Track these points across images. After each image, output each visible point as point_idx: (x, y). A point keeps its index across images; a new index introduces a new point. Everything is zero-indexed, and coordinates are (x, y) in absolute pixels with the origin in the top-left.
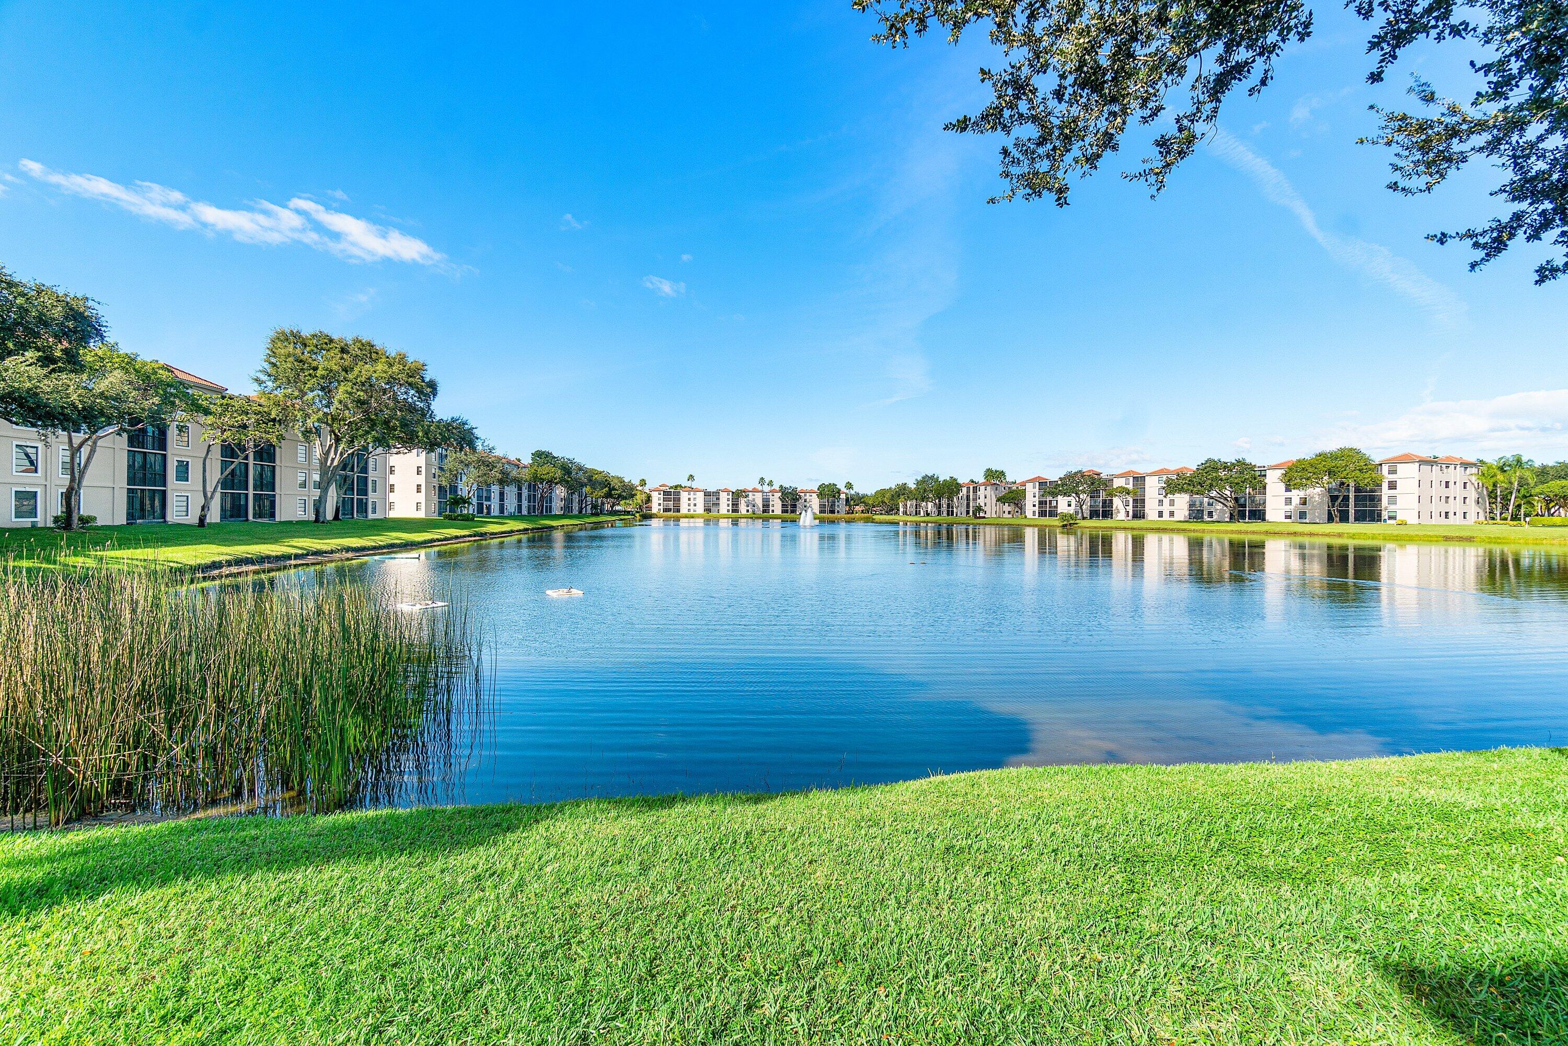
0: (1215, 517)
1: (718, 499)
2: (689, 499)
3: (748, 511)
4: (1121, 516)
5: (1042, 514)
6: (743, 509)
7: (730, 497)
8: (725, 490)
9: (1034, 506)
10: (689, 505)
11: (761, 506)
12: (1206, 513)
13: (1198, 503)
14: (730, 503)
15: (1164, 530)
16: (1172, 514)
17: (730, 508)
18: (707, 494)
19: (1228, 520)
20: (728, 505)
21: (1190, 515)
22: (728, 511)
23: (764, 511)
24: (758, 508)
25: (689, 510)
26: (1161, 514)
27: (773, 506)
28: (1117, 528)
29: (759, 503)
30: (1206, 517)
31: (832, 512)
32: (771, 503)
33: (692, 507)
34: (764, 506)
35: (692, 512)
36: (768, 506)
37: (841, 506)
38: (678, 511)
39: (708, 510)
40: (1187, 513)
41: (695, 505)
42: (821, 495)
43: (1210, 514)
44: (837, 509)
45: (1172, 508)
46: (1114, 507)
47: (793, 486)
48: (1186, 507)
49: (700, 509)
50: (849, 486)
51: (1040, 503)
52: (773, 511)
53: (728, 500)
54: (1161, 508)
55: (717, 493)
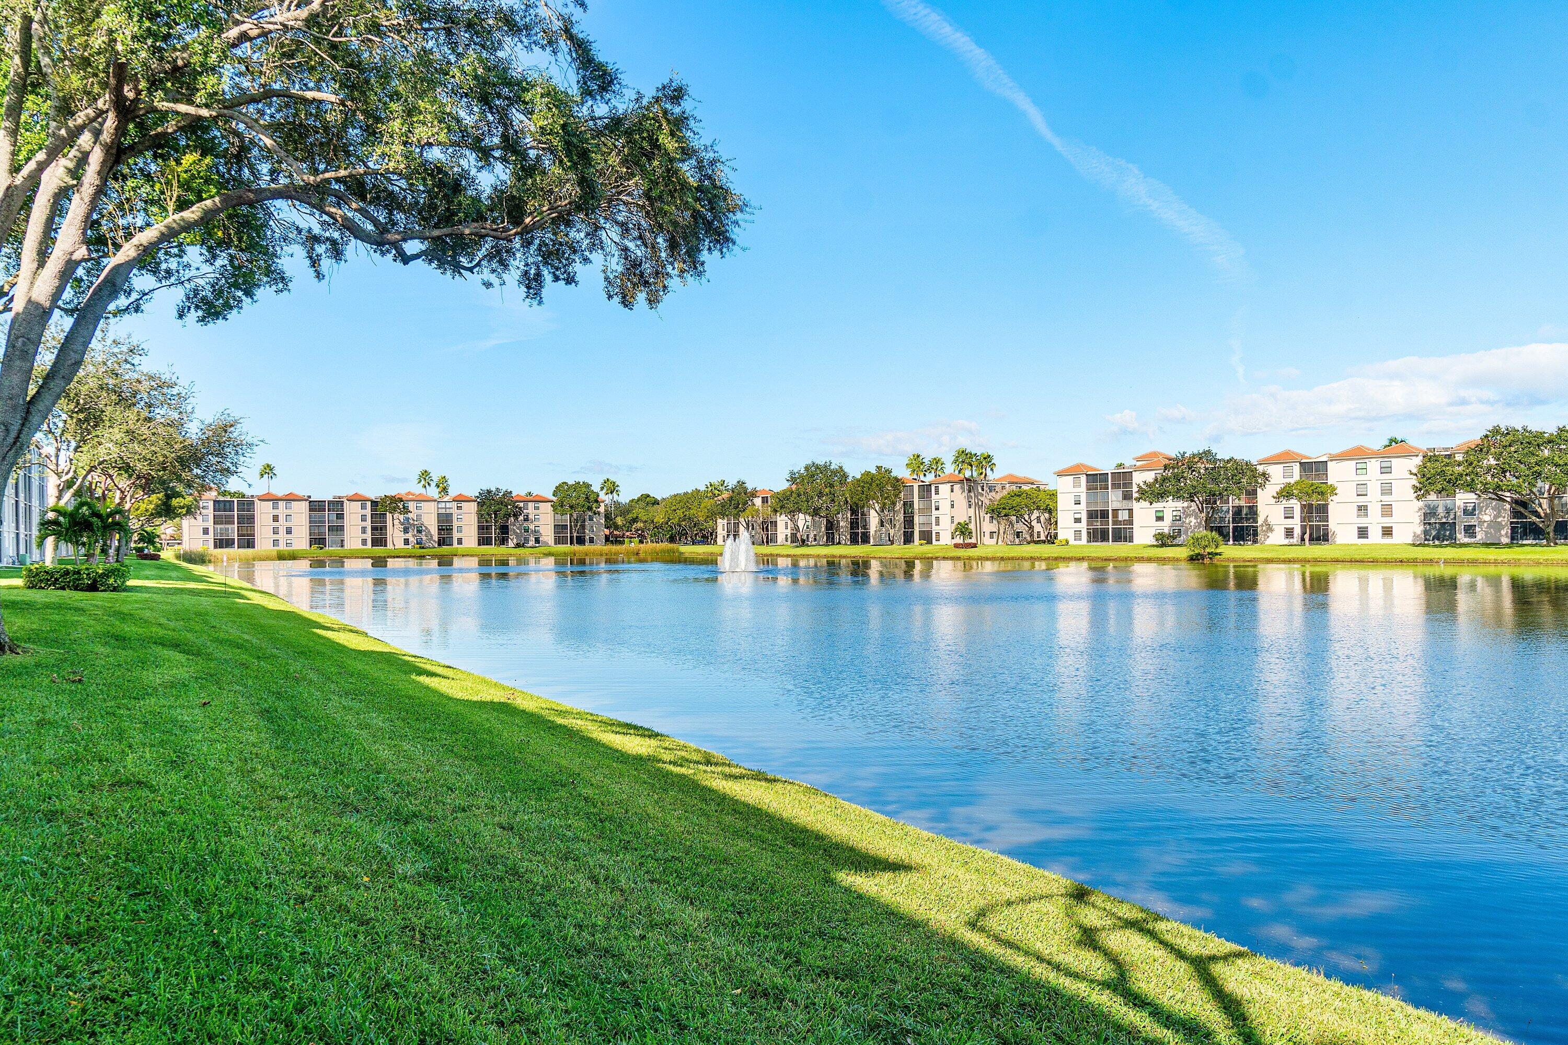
0: (1480, 536)
1: (340, 516)
2: (276, 518)
3: (407, 542)
4: (1277, 537)
5: (1098, 535)
6: (396, 537)
7: (368, 512)
8: (362, 500)
9: (1078, 520)
10: (276, 531)
11: (434, 531)
12: (1460, 528)
13: (1441, 511)
14: (368, 524)
15: (1374, 562)
16: (1387, 532)
17: (368, 536)
18: (316, 507)
19: (1505, 540)
20: (364, 530)
21: (1426, 532)
22: (364, 542)
23: (441, 542)
24: (429, 534)
25: (276, 542)
26: (1363, 533)
27: (460, 529)
28: (1270, 561)
29: (432, 525)
30: (1461, 537)
31: (581, 541)
32: (455, 524)
33: (282, 535)
34: (440, 530)
35: (282, 547)
36: (450, 530)
37: (597, 528)
38: (250, 544)
39: (318, 541)
40: (1419, 529)
41: (289, 531)
42: (558, 507)
43: (1470, 530)
44: (588, 534)
45: (1387, 522)
46: (1260, 520)
47: (504, 488)
48: (1417, 518)
49: (301, 541)
50: (612, 488)
51: (1092, 515)
52: (460, 541)
53: (364, 518)
54: (1363, 522)
55: (337, 505)
